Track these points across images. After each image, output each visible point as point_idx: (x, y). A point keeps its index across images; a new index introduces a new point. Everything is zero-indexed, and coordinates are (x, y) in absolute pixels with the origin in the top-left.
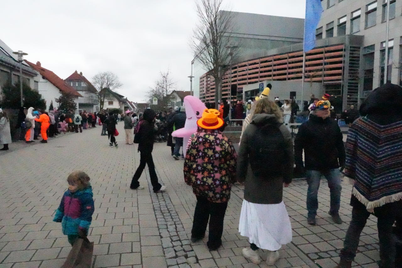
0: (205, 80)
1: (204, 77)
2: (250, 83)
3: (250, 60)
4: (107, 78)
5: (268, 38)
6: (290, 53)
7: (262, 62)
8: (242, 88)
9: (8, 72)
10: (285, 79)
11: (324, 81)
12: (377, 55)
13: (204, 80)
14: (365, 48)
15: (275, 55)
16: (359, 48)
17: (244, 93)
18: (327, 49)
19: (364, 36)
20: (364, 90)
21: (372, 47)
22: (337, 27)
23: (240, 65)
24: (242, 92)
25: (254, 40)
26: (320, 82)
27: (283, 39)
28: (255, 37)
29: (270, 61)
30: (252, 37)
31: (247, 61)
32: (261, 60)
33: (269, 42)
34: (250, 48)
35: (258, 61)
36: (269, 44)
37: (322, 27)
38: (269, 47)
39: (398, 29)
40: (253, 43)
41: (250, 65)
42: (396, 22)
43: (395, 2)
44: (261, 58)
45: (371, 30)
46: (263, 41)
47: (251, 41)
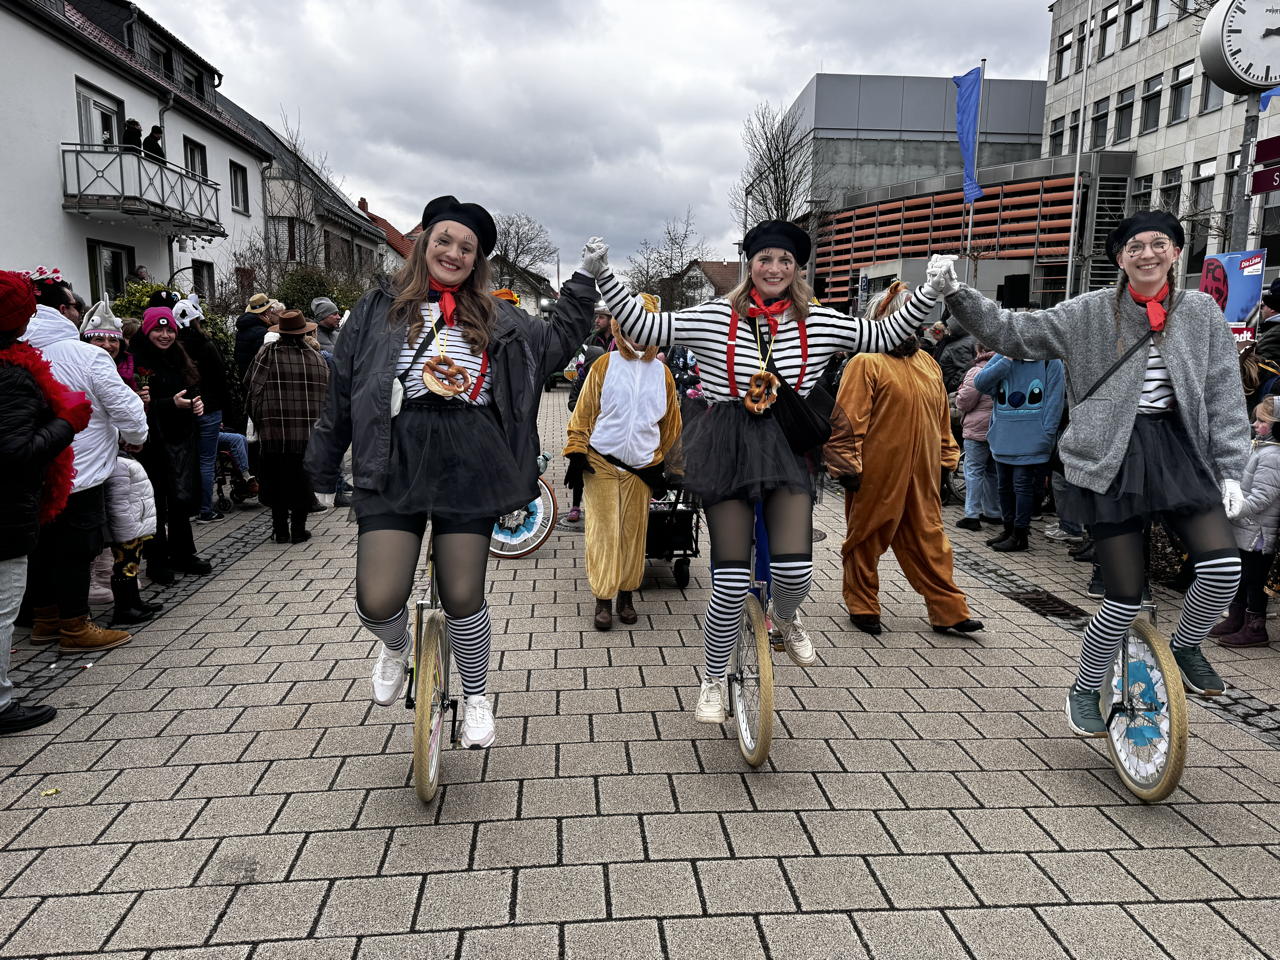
2: (881, 258)
3: (882, 203)
4: (517, 233)
5: (938, 137)
7: (908, 209)
8: (858, 270)
9: (348, 241)
10: (956, 251)
11: (1039, 257)
12: (1156, 200)
14: (1139, 180)
15: (938, 193)
16: (1125, 180)
18: (1048, 183)
19: (1136, 152)
21: (1149, 178)
22: (1091, 122)
23: (859, 211)
25: (902, 144)
26: (1030, 258)
28: (906, 136)
29: (927, 206)
30: (896, 136)
31: (877, 204)
32: (908, 202)
33: (943, 147)
34: (892, 165)
35: (900, 204)
36: (942, 154)
37: (1063, 117)
38: (942, 161)
39: (1191, 146)
40: (899, 151)
41: (882, 213)
42: (1190, 129)
43: (1191, 82)
44: (908, 198)
45: (1149, 140)
46: (925, 145)
47: (895, 147)
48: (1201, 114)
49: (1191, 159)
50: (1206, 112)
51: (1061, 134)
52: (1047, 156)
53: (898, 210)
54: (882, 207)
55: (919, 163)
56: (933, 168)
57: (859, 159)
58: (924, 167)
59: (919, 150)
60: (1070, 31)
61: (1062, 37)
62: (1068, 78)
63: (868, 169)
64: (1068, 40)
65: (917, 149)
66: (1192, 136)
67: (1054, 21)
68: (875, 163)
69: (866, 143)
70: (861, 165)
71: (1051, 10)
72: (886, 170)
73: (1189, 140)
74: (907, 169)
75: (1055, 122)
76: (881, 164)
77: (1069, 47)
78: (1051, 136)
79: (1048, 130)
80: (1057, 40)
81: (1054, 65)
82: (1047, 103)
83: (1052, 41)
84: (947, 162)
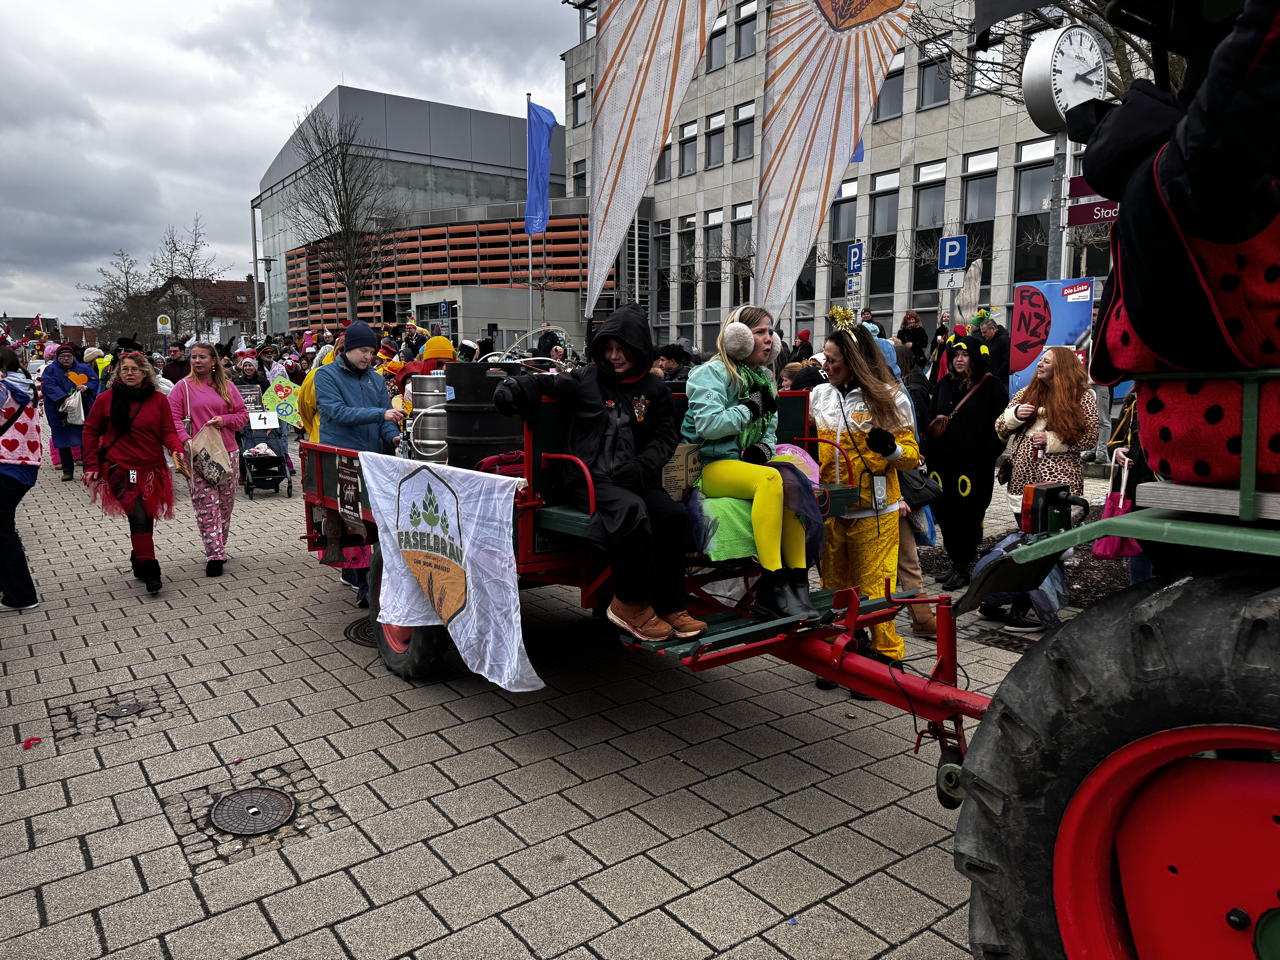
0: (304, 266)
1: (299, 256)
2: (427, 284)
3: (424, 227)
5: (467, 167)
6: (513, 220)
8: (410, 295)
10: (505, 281)
11: (583, 290)
12: (674, 242)
13: (298, 265)
14: (657, 223)
15: (482, 222)
16: (647, 222)
17: (414, 308)
18: (585, 221)
19: (653, 198)
20: (659, 310)
21: (667, 223)
23: (399, 234)
24: (408, 305)
25: (433, 169)
26: (575, 289)
27: (507, 173)
28: (436, 162)
29: (472, 234)
30: (426, 161)
31: (420, 228)
32: (453, 229)
33: (472, 176)
34: (426, 190)
35: (443, 230)
36: (472, 184)
37: (584, 160)
38: (473, 191)
39: (700, 197)
40: (430, 176)
41: (425, 238)
42: (699, 182)
43: (696, 140)
44: (452, 225)
45: (664, 188)
46: (455, 173)
47: (425, 173)
48: (706, 170)
49: (702, 208)
50: (710, 167)
51: (584, 175)
52: (572, 195)
53: (442, 236)
54: (425, 232)
55: (451, 191)
56: (464, 196)
57: (391, 180)
58: (455, 195)
59: (451, 177)
60: (583, 81)
61: (575, 85)
62: (585, 124)
63: (401, 191)
64: (581, 88)
65: (447, 175)
66: (701, 188)
67: (567, 69)
68: (407, 185)
69: (396, 165)
70: (393, 186)
71: (563, 59)
72: (420, 195)
73: (698, 190)
74: (440, 195)
75: (576, 164)
76: (415, 188)
77: (583, 95)
78: (574, 177)
79: (570, 171)
80: (571, 87)
81: (571, 111)
82: (567, 145)
83: (567, 88)
84: (478, 193)
